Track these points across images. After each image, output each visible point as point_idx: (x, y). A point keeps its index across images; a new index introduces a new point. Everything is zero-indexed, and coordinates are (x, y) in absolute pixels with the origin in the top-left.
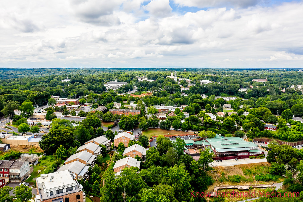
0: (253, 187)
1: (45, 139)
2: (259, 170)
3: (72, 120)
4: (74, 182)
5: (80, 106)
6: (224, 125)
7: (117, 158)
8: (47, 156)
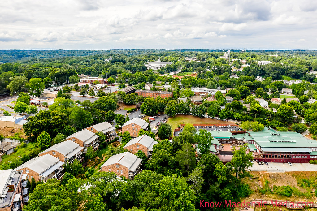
6: (278, 115)
7: (112, 153)
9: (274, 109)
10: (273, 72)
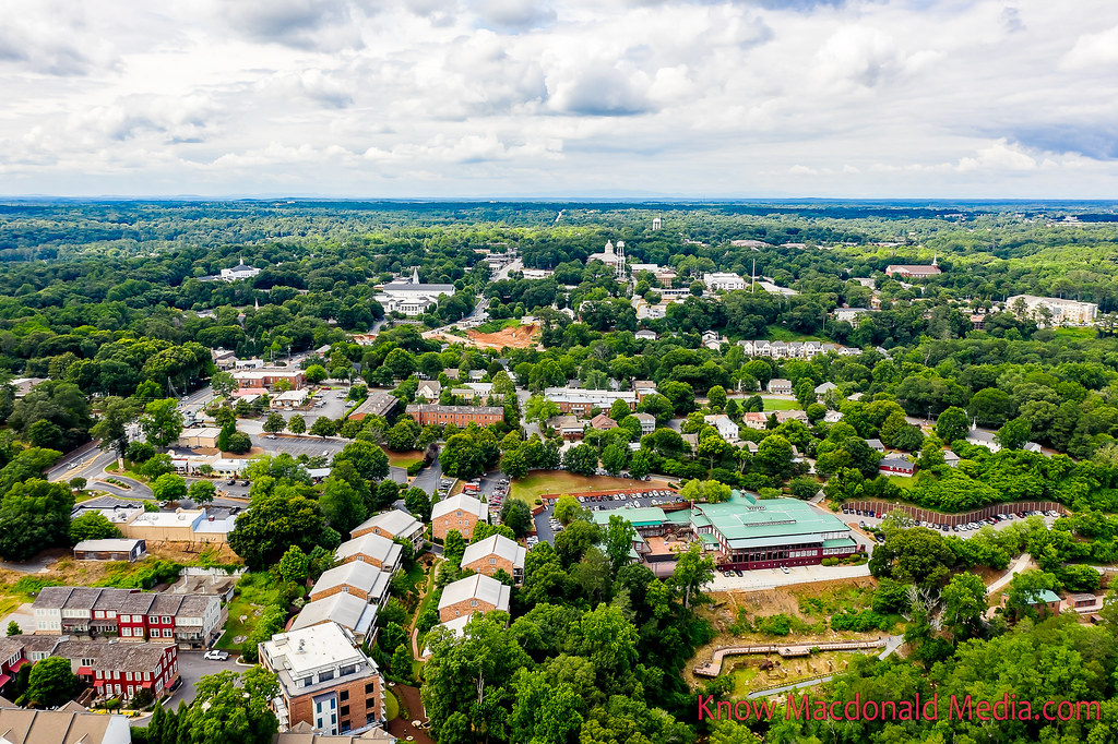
0: (821, 647)
1: (246, 528)
2: (846, 600)
3: (300, 454)
4: (356, 653)
5: (309, 393)
6: (759, 461)
7: (446, 579)
8: (255, 575)
9: (751, 444)
10: (746, 320)
